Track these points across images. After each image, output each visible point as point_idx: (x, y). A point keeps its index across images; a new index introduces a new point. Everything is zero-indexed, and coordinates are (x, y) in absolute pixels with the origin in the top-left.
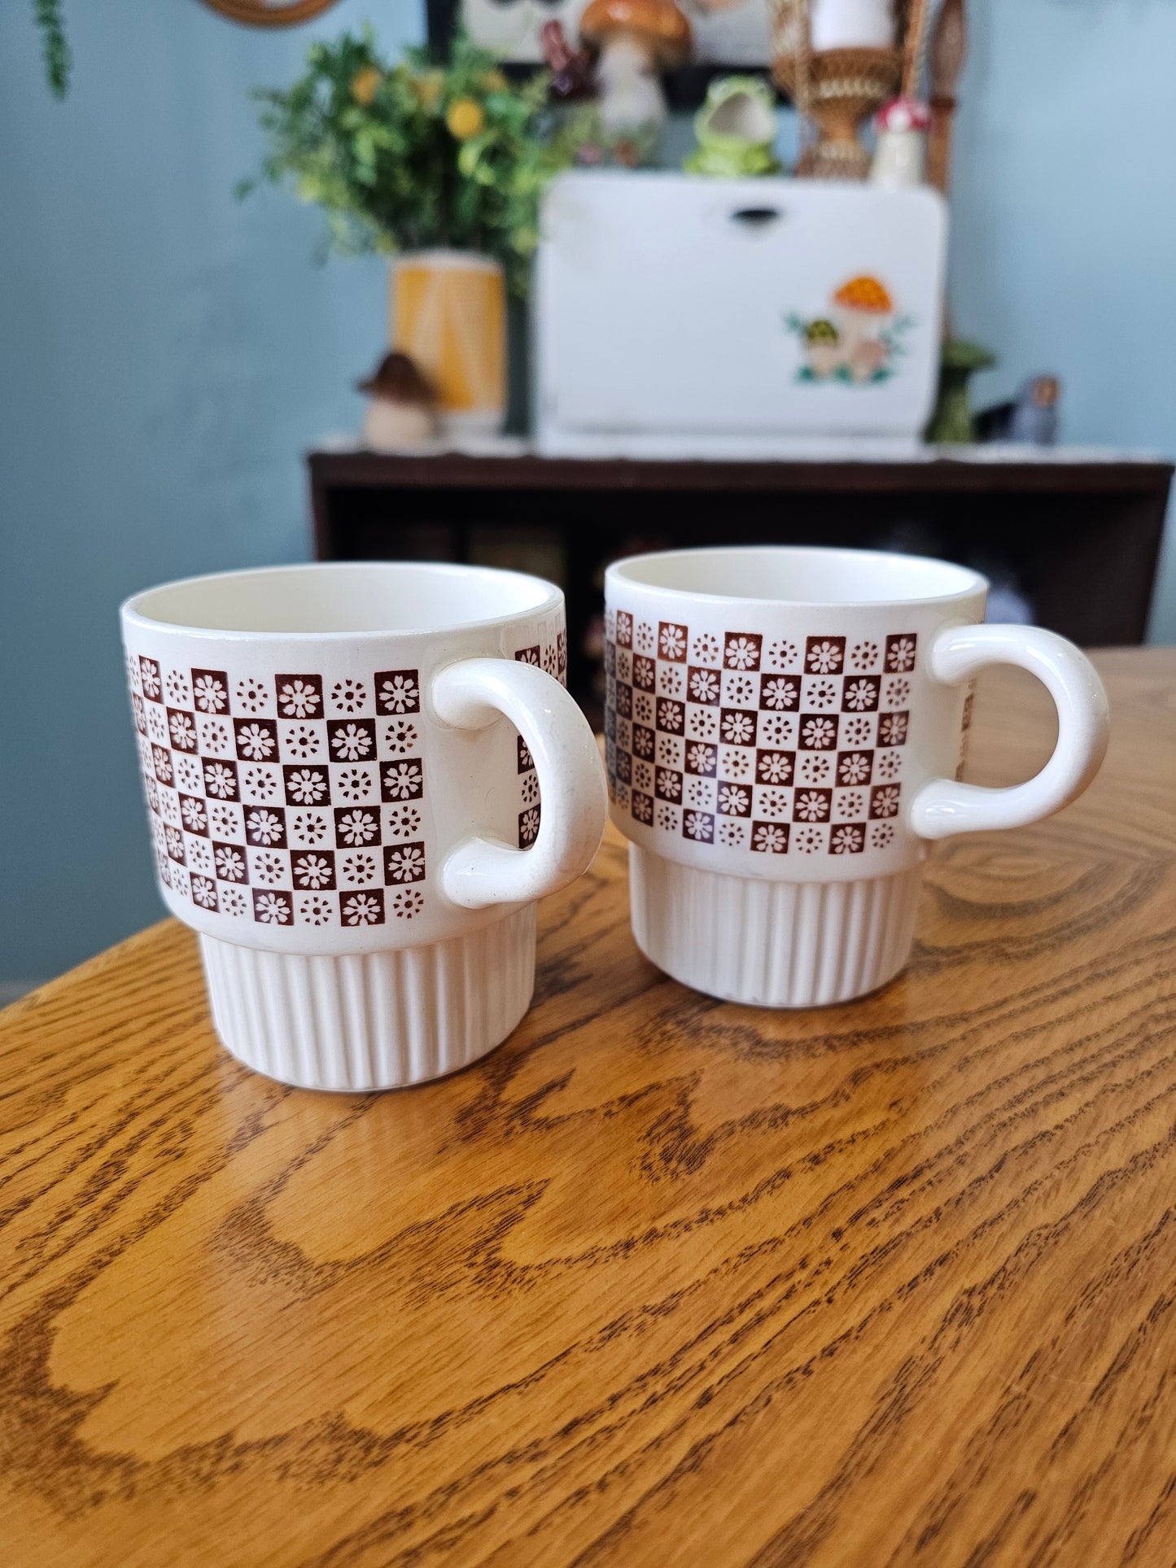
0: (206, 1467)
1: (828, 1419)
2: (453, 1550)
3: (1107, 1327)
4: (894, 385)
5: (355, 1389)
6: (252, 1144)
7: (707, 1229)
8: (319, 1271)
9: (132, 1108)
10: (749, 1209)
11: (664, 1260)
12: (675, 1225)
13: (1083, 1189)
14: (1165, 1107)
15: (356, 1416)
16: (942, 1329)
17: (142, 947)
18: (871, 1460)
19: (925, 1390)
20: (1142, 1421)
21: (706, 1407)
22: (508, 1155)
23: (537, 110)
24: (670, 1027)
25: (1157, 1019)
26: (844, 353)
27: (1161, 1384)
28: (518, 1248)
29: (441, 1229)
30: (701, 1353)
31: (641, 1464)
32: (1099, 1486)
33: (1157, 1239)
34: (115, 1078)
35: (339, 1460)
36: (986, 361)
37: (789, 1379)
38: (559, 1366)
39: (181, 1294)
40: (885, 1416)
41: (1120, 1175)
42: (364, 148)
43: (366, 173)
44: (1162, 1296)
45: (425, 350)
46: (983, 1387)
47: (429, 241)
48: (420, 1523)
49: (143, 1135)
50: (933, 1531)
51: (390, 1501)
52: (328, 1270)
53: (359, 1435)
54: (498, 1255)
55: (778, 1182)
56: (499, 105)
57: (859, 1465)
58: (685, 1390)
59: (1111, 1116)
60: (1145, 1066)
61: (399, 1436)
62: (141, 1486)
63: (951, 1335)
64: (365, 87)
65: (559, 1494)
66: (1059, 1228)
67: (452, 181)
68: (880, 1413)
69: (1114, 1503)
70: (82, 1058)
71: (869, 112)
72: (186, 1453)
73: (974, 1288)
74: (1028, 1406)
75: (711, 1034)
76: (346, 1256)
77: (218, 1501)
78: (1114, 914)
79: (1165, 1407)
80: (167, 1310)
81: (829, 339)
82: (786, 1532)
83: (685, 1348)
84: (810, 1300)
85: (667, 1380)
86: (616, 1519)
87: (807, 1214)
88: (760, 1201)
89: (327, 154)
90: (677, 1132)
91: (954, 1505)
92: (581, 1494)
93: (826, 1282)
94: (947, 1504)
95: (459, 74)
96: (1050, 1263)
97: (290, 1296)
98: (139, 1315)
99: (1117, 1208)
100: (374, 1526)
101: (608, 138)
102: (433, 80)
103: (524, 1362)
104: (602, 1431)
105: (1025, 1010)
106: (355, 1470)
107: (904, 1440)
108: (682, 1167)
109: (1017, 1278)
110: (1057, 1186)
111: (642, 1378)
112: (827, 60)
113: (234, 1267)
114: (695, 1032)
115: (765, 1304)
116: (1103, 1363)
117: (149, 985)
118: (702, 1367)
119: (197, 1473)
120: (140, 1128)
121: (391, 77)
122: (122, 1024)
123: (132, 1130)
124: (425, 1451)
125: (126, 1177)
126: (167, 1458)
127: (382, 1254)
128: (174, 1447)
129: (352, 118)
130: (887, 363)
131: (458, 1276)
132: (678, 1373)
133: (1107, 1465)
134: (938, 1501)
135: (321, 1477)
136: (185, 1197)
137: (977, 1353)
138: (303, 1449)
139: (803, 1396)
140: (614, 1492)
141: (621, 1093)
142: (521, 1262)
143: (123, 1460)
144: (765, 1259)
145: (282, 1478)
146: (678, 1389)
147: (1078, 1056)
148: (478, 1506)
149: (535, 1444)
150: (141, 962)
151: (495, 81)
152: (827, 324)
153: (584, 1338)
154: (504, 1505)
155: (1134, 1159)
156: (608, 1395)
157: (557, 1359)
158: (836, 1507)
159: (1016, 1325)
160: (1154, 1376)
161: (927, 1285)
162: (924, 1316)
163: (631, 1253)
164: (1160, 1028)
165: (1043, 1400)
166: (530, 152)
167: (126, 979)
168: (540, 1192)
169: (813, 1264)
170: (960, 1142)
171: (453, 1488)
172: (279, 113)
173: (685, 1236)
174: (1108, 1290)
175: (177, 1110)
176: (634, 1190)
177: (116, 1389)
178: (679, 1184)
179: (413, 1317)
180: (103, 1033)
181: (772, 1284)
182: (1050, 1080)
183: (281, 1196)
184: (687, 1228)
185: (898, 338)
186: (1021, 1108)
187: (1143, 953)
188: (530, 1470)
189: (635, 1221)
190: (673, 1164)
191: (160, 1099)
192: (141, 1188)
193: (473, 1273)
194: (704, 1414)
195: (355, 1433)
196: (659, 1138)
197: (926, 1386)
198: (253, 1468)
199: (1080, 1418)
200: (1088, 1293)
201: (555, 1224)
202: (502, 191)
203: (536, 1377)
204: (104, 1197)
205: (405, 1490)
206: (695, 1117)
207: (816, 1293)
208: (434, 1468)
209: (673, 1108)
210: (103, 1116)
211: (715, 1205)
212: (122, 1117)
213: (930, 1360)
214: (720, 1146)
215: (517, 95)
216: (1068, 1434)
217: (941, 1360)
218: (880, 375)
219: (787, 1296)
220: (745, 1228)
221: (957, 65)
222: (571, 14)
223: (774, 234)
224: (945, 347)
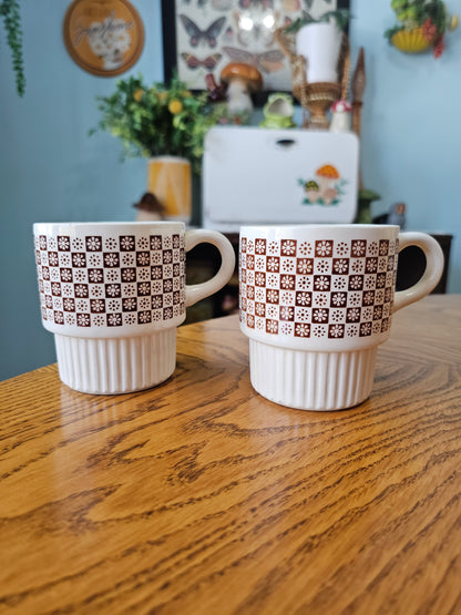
1: (226, 597)
3: (380, 555)
4: (341, 206)
7: (191, 506)
10: (214, 498)
11: (165, 520)
12: (176, 505)
13: (378, 492)
16: (296, 555)
19: (280, 584)
20: (392, 602)
21: (165, 590)
22: (105, 474)
23: (203, 104)
24: (199, 423)
25: (423, 423)
26: (321, 194)
27: (405, 583)
28: (95, 514)
29: (63, 504)
30: (170, 563)
33: (412, 514)
36: (377, 198)
37: (212, 577)
38: (96, 568)
40: (257, 596)
41: (397, 486)
42: (137, 117)
43: (138, 127)
44: (411, 541)
45: (160, 192)
46: (311, 583)
47: (162, 153)
54: (85, 516)
55: (231, 487)
56: (189, 102)
58: (157, 581)
59: (396, 461)
60: (415, 441)
63: (299, 557)
64: (138, 96)
66: (364, 509)
67: (171, 130)
68: (254, 595)
71: (328, 107)
73: (316, 536)
74: (333, 593)
75: (217, 427)
76: (11, 515)
78: (409, 383)
79: (406, 595)
81: (315, 188)
84: (232, 539)
85: (149, 576)
87: (241, 501)
88: (220, 495)
89: (124, 120)
90: (189, 465)
93: (242, 532)
95: (174, 91)
96: (356, 525)
99: (393, 501)
101: (231, 115)
102: (164, 94)
103: (79, 566)
104: (107, 601)
105: (363, 419)
107: (264, 608)
108: (187, 480)
109: (338, 531)
110: (365, 491)
111: (136, 575)
112: (313, 87)
114: (210, 426)
115: (209, 541)
116: (376, 572)
118: (169, 570)
121: (149, 92)
124: (13, 608)
127: (29, 515)
129: (133, 107)
130: (338, 197)
131: (62, 525)
132: (155, 572)
137: (312, 566)
139: (216, 585)
141: (168, 449)
142: (94, 520)
144: (215, 520)
146: (153, 581)
147: (384, 437)
149: (70, 606)
151: (188, 94)
152: (314, 183)
153: (114, 555)
155: (405, 479)
156: (117, 582)
157: (97, 565)
159: (334, 553)
160: (401, 579)
161: (291, 534)
162: (288, 548)
163: (150, 517)
164: (425, 426)
165: (341, 590)
166: (199, 120)
168: (115, 490)
169: (238, 523)
170: (322, 471)
172: (106, 105)
173: (179, 509)
174: (383, 537)
176: (161, 489)
178: (183, 487)
179: (32, 544)
181: (215, 532)
182: (370, 446)
184: (181, 506)
185: (342, 189)
186: (354, 457)
187: (421, 397)
189: (157, 502)
190: (183, 478)
193: (69, 524)
194: (163, 594)
196: (180, 467)
197: (282, 582)
199: (360, 600)
200: (373, 539)
201: (118, 503)
202: (190, 133)
203: (82, 574)
206: (200, 459)
207: (236, 536)
209: (190, 455)
211: (197, 496)
213: (287, 569)
214: (207, 471)
215: (195, 99)
216: (352, 608)
217: (292, 569)
218: (335, 202)
219: (221, 537)
220: (209, 507)
221: (363, 90)
222: (217, 73)
223: (293, 149)
224: (361, 191)
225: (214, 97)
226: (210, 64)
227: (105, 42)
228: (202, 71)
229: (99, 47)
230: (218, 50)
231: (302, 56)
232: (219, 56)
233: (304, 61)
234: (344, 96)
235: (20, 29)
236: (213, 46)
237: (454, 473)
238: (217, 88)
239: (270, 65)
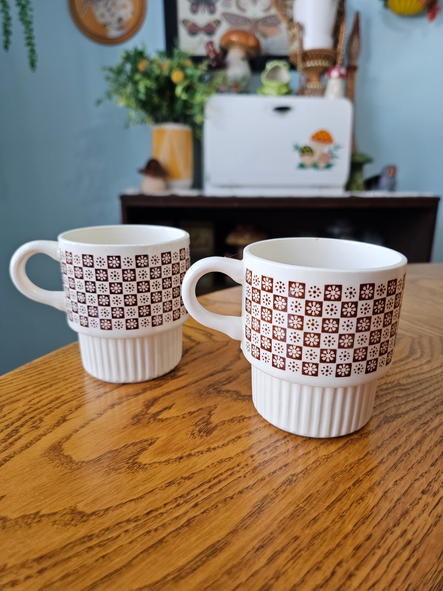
0: (29, 521)
1: (235, 512)
2: (103, 547)
3: (337, 487)
4: (334, 169)
5: (82, 499)
6: (62, 425)
7: (209, 454)
8: (77, 464)
9: (24, 413)
10: (224, 448)
11: (192, 463)
12: (198, 452)
13: (340, 444)
14: (377, 419)
15: (80, 507)
16: (280, 486)
17: (37, 363)
18: (246, 525)
19: (269, 505)
20: (341, 516)
21: (195, 508)
22: (147, 430)
23: (203, 72)
24: (211, 390)
25: (382, 390)
26: (315, 158)
27: (351, 505)
28: (144, 459)
29: (120, 452)
30: (198, 491)
31: (170, 524)
32: (321, 536)
33: (362, 460)
34: (20, 404)
35: (73, 520)
36: (369, 161)
37: (225, 500)
38: (150, 494)
39: (31, 470)
40: (255, 512)
41: (355, 440)
42: (142, 87)
43: (142, 96)
44: (359, 478)
45: (163, 158)
46: (290, 504)
47: (165, 120)
48: (95, 539)
49: (27, 421)
50: (262, 547)
51: (87, 532)
52: (80, 464)
53: (80, 513)
54: (137, 460)
55: (236, 440)
56: (190, 71)
57: (242, 526)
58: (190, 502)
61: (93, 513)
62: (8, 526)
63: (283, 488)
64: (142, 66)
65: (141, 532)
66: (329, 456)
67: (173, 98)
68: (253, 511)
69: (325, 541)
70: (11, 397)
71: (324, 72)
72: (24, 517)
73: (295, 474)
74: (304, 510)
75: (224, 393)
76: (87, 459)
77: (31, 531)
79: (350, 513)
80: (25, 474)
81: (310, 153)
82: (213, 545)
83: (192, 490)
84: (238, 476)
85: (184, 499)
86: (158, 540)
87: (243, 450)
88: (228, 445)
89: (129, 89)
90: (206, 423)
91: (271, 539)
92: (149, 532)
93: (244, 471)
94: (268, 539)
95: (176, 61)
96: (323, 467)
97: (66, 471)
98: (16, 476)
99: (351, 450)
100: (80, 539)
101: (230, 82)
102: (166, 63)
103: (138, 493)
104: (159, 514)
106: (77, 523)
107: (258, 520)
108: (205, 434)
109: (310, 471)
111: (176, 498)
112: (309, 54)
113: (49, 462)
114: (219, 392)
115: (222, 477)
116: (334, 498)
117: (37, 375)
118: (197, 496)
119: (26, 523)
120: (26, 420)
121: (152, 62)
122: (25, 387)
123: (23, 420)
124: (101, 518)
125: (19, 434)
126: (17, 518)
127: (99, 459)
128: (20, 515)
129: (138, 77)
130: (331, 161)
131: (122, 466)
132: (188, 497)
133: (326, 529)
134: (265, 538)
135: (66, 525)
136: (37, 441)
137: (291, 494)
138: (62, 516)
139: (228, 505)
140: (159, 532)
141: (189, 411)
142: (144, 463)
143: (3, 518)
144: (226, 463)
145: (53, 525)
146: (187, 502)
148: (115, 535)
149: (137, 517)
150: (36, 367)
151: (189, 63)
152: (309, 148)
153: (160, 486)
154: (123, 534)
155: (361, 435)
156: (164, 503)
157: (150, 492)
158: (231, 539)
159: (306, 486)
160: (349, 503)
161: (279, 473)
162: (275, 482)
163: (181, 460)
164: (383, 393)
165: (309, 509)
166: (201, 87)
167: (29, 373)
168: (155, 441)
169: (242, 465)
171: (108, 529)
172: (112, 75)
173: (201, 455)
174: (341, 476)
175: (39, 414)
176: (187, 441)
177: (4, 498)
178: (202, 440)
179: (104, 478)
180: (19, 390)
181: (226, 471)
183: (69, 441)
184: (202, 453)
185: (336, 153)
188: (134, 524)
189: (185, 451)
190: (202, 433)
191: (34, 410)
192: (23, 438)
193: (127, 465)
194: (194, 510)
195: (79, 512)
196: (199, 425)
197: (271, 503)
198: (44, 521)
199: (320, 515)
200: (333, 477)
201: (158, 451)
202: (191, 101)
203: (141, 497)
204: (11, 440)
205: (92, 529)
206: (213, 419)
207: (241, 474)
208: (103, 523)
209: (206, 416)
210: (15, 415)
211: (213, 446)
212: (21, 416)
213: (274, 496)
214: (219, 428)
215: (196, 68)
216: (315, 520)
217: (277, 496)
218: (328, 166)
219: (231, 475)
220: (221, 454)
221: (358, 54)
222: (217, 39)
223: (289, 116)
224: (354, 154)
225: (214, 65)
226: (210, 30)
227: (109, 10)
228: (203, 38)
229: (103, 16)
230: (217, 16)
231: (298, 24)
232: (218, 22)
233: (301, 28)
234: (339, 61)
235: (30, 6)
236: (212, 11)
237: (398, 431)
238: (217, 55)
239: (268, 30)
